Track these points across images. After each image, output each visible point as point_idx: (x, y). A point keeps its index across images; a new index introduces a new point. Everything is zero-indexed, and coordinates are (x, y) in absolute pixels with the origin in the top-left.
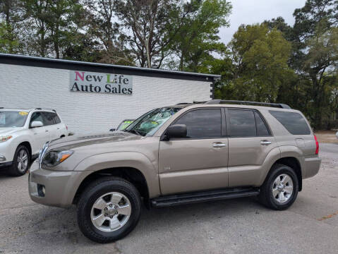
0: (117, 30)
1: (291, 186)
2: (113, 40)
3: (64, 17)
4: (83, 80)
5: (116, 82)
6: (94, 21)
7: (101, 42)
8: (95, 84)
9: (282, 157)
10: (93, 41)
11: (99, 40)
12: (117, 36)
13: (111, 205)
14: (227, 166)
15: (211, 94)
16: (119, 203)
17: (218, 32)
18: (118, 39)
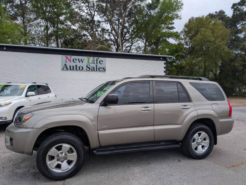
0: (99, 25)
1: (208, 141)
2: (97, 33)
3: (62, 18)
4: (70, 62)
5: (94, 63)
6: (82, 19)
7: (88, 35)
8: (79, 64)
10: (83, 34)
11: (86, 33)
12: (100, 29)
13: (62, 153)
14: (154, 125)
15: (165, 70)
16: (68, 152)
17: (173, 23)
18: (100, 32)
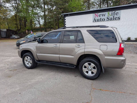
9: (85, 54)
